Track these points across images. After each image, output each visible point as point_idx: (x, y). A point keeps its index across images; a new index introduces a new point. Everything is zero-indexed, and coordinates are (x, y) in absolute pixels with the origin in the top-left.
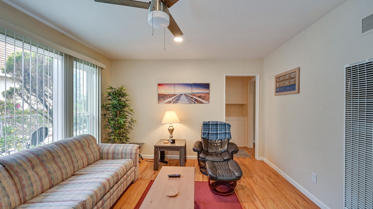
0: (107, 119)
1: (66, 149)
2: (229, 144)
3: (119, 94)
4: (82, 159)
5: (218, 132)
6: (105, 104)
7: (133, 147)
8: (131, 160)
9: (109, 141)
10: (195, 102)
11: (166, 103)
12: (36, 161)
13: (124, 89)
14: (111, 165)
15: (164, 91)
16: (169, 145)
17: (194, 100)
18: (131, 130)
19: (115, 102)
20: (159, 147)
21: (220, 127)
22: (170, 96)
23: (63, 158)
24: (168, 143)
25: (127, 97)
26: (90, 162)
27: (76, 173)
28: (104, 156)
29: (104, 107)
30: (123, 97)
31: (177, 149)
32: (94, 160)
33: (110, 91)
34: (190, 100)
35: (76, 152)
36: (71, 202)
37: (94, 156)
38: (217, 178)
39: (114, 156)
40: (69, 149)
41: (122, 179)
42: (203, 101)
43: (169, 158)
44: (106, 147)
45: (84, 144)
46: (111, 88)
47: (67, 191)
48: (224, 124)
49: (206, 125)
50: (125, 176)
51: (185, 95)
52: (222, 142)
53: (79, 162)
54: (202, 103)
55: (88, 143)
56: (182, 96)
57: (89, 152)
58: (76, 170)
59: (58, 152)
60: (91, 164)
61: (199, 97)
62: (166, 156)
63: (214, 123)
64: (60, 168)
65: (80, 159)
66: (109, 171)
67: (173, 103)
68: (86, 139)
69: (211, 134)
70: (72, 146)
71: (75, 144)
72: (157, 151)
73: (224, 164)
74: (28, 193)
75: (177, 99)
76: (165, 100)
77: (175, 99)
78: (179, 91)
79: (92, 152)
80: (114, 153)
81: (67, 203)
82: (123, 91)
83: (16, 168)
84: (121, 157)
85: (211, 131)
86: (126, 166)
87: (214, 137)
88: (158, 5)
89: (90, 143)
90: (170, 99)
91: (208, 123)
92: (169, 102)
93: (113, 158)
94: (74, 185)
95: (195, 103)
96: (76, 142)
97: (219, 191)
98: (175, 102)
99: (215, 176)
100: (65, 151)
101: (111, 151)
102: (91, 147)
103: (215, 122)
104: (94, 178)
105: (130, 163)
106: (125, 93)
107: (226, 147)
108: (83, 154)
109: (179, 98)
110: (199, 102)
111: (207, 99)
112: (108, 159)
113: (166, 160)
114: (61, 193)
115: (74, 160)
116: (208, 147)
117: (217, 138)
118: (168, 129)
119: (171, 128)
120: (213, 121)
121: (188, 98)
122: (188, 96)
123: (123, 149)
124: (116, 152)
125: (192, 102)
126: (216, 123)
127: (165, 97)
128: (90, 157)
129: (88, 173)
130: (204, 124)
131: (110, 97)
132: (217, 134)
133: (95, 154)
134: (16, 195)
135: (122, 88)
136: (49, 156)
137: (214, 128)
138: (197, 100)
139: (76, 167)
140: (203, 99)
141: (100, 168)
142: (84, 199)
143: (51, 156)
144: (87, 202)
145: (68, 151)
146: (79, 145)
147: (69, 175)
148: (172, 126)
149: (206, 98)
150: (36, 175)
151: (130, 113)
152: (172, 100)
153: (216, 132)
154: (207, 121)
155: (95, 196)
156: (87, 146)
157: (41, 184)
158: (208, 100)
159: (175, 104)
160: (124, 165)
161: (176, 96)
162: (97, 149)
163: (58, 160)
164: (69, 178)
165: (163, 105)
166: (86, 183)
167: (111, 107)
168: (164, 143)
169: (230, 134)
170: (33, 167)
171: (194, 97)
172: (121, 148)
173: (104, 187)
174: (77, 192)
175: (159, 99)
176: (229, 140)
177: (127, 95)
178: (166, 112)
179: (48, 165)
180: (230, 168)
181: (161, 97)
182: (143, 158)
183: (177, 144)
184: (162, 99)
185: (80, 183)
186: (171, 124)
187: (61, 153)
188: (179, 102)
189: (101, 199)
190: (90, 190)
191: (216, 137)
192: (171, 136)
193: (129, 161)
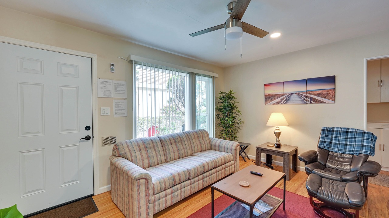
0: (219, 119)
1: (188, 137)
2: (365, 161)
3: (229, 97)
4: (197, 145)
5: (348, 143)
6: (218, 106)
7: (233, 143)
8: (231, 154)
9: (222, 137)
10: (311, 101)
11: (274, 104)
12: (173, 141)
13: (232, 92)
14: (214, 154)
15: (271, 91)
16: (274, 148)
17: (309, 100)
18: (239, 130)
19: (225, 104)
20: (261, 149)
21: (352, 136)
22: (278, 96)
23: (186, 143)
24: (272, 147)
25: (235, 100)
26: (203, 150)
27: (193, 154)
28: (213, 147)
29: (217, 109)
30: (232, 99)
31: (280, 154)
32: (206, 149)
33: (221, 95)
34: (304, 99)
35: (194, 140)
36: (184, 168)
37: (206, 146)
38: (317, 195)
39: (219, 149)
40: (190, 137)
41: (220, 168)
42: (324, 100)
43: (277, 165)
44: (214, 141)
45: (199, 135)
46: (222, 92)
47: (184, 162)
48: (360, 133)
49: (327, 132)
50: (224, 166)
51: (296, 94)
52: (353, 157)
53: (195, 147)
54: (323, 102)
55: (203, 135)
56: (293, 95)
57: (202, 142)
58: (193, 152)
59: (184, 138)
60: (203, 151)
61: (318, 95)
62: (273, 161)
63: (342, 130)
64: (184, 148)
65: (196, 145)
66: (211, 158)
67: (282, 104)
68: (201, 132)
69: (335, 144)
70: (192, 136)
71: (194, 135)
72: (258, 153)
73: (338, 183)
74: (168, 157)
75: (287, 99)
76: (272, 100)
77: (284, 99)
78: (288, 89)
79: (204, 142)
80: (219, 146)
81: (181, 167)
82: (232, 94)
83: (164, 142)
84: (224, 151)
85: (336, 140)
86: (224, 158)
87: (340, 148)
88: (231, 23)
89: (204, 136)
90: (279, 100)
91: (331, 130)
92: (277, 103)
93: (219, 150)
94: (189, 160)
95: (311, 103)
96: (195, 134)
97: (326, 215)
98: (284, 102)
99: (314, 192)
100: (188, 138)
101: (217, 144)
102: (204, 139)
103: (344, 128)
104: (200, 159)
105: (229, 156)
106: (234, 96)
107: (360, 165)
108: (198, 143)
109: (289, 98)
110: (317, 101)
111: (331, 97)
112: (215, 150)
113: (272, 166)
114: (182, 162)
115: (193, 145)
116: (327, 160)
117: (345, 151)
118: (274, 132)
119: (278, 131)
120: (341, 127)
121: (301, 97)
122: (302, 95)
123: (225, 144)
124: (221, 145)
125: (308, 102)
126: (346, 130)
127: (272, 97)
128: (202, 146)
129: (199, 156)
130: (323, 130)
131: (221, 101)
132: (346, 145)
133: (206, 144)
134: (164, 156)
135: (231, 92)
136: (179, 139)
137: (341, 136)
138: (314, 99)
139: (193, 150)
140: (325, 97)
141: (206, 154)
142: (190, 169)
143: (180, 140)
144: (191, 171)
145: (189, 139)
146: (196, 136)
147: (189, 154)
148: (279, 129)
149: (331, 95)
150: (172, 149)
151: (238, 115)
152: (280, 101)
153: (344, 143)
154: (331, 126)
155: (197, 170)
156: (202, 138)
157: (174, 155)
158: (333, 98)
159: (284, 106)
160: (223, 156)
161: (285, 96)
162: (208, 141)
163: (183, 143)
164: (189, 156)
165: (270, 106)
166: (195, 161)
167: (222, 109)
168: (268, 146)
169: (374, 148)
170: (171, 144)
171: (310, 96)
172: (225, 143)
173: (204, 166)
174: (188, 164)
175: (266, 100)
176: (367, 156)
177: (235, 98)
178: (272, 113)
179: (178, 145)
180: (346, 191)
181: (268, 98)
182: (250, 158)
183: (282, 149)
184: (269, 100)
185: (192, 160)
186: (278, 126)
187: (185, 139)
188: (289, 102)
189: (202, 174)
190: (195, 165)
191: (343, 149)
192: (278, 140)
193: (229, 155)
